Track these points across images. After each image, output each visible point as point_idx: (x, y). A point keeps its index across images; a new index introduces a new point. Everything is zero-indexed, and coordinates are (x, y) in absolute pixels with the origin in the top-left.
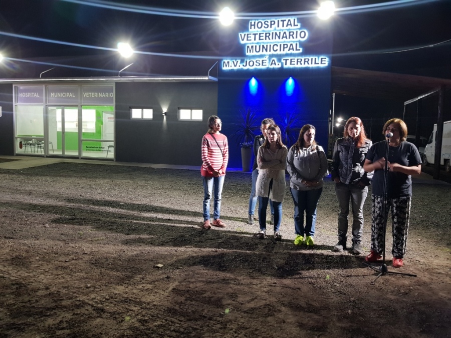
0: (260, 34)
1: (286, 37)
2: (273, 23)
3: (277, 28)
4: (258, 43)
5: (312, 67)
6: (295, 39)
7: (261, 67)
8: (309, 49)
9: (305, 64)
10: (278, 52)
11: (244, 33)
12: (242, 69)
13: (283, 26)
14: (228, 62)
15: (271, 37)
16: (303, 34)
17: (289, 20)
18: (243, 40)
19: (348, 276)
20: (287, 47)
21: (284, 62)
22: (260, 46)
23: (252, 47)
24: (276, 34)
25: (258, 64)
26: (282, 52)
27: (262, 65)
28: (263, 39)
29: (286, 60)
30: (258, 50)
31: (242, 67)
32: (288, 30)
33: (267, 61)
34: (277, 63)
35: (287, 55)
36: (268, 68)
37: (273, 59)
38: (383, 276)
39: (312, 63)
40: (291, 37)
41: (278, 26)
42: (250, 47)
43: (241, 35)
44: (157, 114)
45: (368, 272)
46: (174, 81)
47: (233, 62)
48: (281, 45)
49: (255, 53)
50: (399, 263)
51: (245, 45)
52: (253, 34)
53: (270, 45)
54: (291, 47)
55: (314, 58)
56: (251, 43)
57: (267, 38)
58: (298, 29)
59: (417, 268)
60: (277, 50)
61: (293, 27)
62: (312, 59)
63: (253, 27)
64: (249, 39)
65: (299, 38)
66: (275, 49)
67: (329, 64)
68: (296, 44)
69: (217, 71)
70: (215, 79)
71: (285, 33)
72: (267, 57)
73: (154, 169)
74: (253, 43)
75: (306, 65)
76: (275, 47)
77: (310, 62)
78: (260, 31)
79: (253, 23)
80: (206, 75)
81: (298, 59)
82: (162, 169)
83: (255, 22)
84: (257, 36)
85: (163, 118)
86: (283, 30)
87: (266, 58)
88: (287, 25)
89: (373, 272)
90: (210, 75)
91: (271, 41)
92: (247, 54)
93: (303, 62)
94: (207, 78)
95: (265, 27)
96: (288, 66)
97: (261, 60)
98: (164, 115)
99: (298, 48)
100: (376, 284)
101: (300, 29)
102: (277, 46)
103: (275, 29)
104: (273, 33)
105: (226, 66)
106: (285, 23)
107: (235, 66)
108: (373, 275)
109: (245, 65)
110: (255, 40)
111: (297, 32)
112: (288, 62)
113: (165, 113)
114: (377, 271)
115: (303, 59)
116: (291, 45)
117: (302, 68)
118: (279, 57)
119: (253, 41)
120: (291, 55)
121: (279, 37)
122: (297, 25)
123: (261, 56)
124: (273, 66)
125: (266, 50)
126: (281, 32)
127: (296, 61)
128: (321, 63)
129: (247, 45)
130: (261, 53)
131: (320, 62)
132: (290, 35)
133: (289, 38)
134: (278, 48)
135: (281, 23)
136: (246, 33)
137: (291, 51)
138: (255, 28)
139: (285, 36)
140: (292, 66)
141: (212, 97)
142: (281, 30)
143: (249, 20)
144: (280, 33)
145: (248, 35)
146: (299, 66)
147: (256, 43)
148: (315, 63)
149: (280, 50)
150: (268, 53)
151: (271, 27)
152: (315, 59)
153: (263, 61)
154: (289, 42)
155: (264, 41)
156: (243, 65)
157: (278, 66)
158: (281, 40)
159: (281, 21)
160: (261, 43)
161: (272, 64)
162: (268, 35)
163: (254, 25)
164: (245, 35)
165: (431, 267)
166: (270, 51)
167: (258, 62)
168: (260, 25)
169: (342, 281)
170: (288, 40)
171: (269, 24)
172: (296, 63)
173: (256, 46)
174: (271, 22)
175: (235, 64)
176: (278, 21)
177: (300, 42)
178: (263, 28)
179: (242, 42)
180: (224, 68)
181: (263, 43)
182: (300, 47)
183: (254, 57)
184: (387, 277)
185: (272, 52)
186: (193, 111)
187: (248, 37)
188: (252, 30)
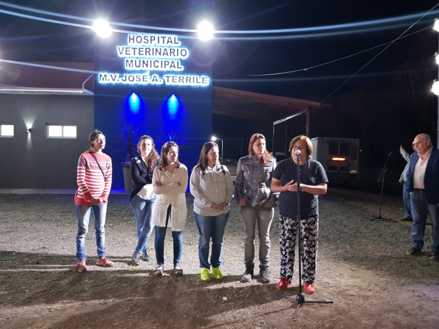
0: (140, 49)
1: (167, 54)
2: (153, 38)
3: (158, 44)
4: (137, 58)
5: (194, 86)
6: (176, 57)
7: (142, 83)
8: (190, 67)
9: (187, 82)
10: (159, 69)
11: (123, 46)
12: (121, 83)
13: (164, 43)
14: (105, 76)
15: (151, 52)
16: (184, 53)
17: (170, 38)
18: (121, 53)
19: (266, 314)
20: (168, 64)
21: (166, 79)
22: (140, 61)
23: (132, 61)
24: (157, 50)
25: (139, 80)
26: (163, 69)
27: (144, 81)
28: (143, 54)
29: (168, 77)
30: (138, 65)
31: (121, 81)
32: (169, 47)
33: (149, 77)
34: (159, 80)
35: (168, 72)
36: (149, 84)
37: (154, 75)
38: (301, 308)
39: (194, 82)
40: (172, 54)
41: (159, 42)
42: (130, 61)
43: (119, 48)
44: (20, 130)
45: (285, 305)
46: (41, 93)
47: (111, 75)
48: (162, 62)
49: (134, 68)
50: (312, 289)
51: (123, 58)
52: (133, 48)
53: (151, 61)
54: (173, 65)
55: (195, 77)
56: (130, 58)
57: (147, 53)
58: (179, 47)
59: (329, 292)
60: (158, 66)
61: (174, 45)
62: (194, 78)
63: (132, 41)
64: (128, 52)
65: (180, 56)
66: (156, 66)
67: (210, 83)
68: (178, 62)
69: (93, 84)
70: (91, 93)
71: (166, 49)
72: (149, 72)
73: (15, 195)
74: (132, 57)
75: (188, 84)
76: (156, 63)
77: (192, 80)
78: (140, 45)
79: (132, 37)
80: (80, 87)
81: (180, 77)
82: (27, 194)
83: (134, 36)
84: (137, 51)
85: (28, 135)
86: (163, 47)
87: (147, 74)
88: (168, 42)
89: (290, 304)
90: (84, 88)
91: (152, 56)
92: (126, 68)
93: (185, 80)
94: (81, 92)
95: (144, 42)
96: (170, 83)
97: (141, 75)
98: (28, 131)
99: (180, 66)
100: (298, 320)
101: (180, 47)
102: (158, 62)
103: (156, 45)
104: (153, 49)
105: (103, 79)
106: (166, 40)
107: (114, 80)
108: (290, 308)
109: (124, 79)
110: (134, 54)
111: (178, 50)
112: (170, 79)
113: (30, 130)
114: (293, 302)
115: (185, 77)
116: (173, 62)
117: (184, 86)
118: (161, 74)
119: (132, 55)
120: (173, 72)
121: (160, 54)
122: (178, 43)
123: (142, 72)
124: (154, 83)
125: (147, 65)
126: (162, 48)
127: (178, 78)
128: (203, 82)
129: (126, 59)
130: (141, 68)
131: (201, 82)
132: (171, 52)
133: (171, 55)
134: (160, 64)
135: (161, 40)
136: (125, 47)
137: (173, 69)
138: (134, 42)
139: (166, 52)
140: (174, 84)
141: (88, 113)
142: (161, 46)
143: (127, 34)
144: (160, 49)
145: (126, 48)
146: (181, 84)
147: (136, 58)
148: (197, 82)
149: (162, 67)
150: (149, 69)
151: (151, 43)
152: (197, 78)
153: (143, 76)
154: (170, 59)
155: (144, 56)
156: (123, 80)
157: (159, 82)
158: (162, 57)
159: (162, 37)
160: (140, 58)
161: (153, 80)
162: (148, 50)
163: (133, 39)
164: (123, 48)
165: (341, 289)
166: (151, 67)
167: (138, 77)
168: (139, 39)
169: (263, 323)
170: (169, 57)
171: (149, 39)
172: (178, 80)
173: (136, 61)
174: (151, 37)
175: (114, 78)
176: (159, 37)
177: (181, 60)
178: (142, 43)
179: (120, 56)
180: (101, 82)
181: (143, 58)
182: (181, 65)
183: (134, 72)
184: (305, 308)
185: (153, 68)
186: (65, 127)
187: (126, 51)
188: (131, 44)
